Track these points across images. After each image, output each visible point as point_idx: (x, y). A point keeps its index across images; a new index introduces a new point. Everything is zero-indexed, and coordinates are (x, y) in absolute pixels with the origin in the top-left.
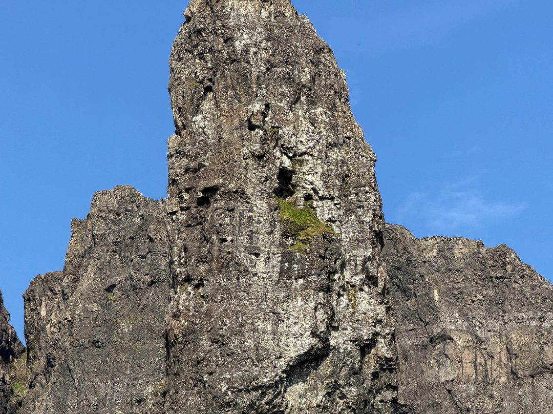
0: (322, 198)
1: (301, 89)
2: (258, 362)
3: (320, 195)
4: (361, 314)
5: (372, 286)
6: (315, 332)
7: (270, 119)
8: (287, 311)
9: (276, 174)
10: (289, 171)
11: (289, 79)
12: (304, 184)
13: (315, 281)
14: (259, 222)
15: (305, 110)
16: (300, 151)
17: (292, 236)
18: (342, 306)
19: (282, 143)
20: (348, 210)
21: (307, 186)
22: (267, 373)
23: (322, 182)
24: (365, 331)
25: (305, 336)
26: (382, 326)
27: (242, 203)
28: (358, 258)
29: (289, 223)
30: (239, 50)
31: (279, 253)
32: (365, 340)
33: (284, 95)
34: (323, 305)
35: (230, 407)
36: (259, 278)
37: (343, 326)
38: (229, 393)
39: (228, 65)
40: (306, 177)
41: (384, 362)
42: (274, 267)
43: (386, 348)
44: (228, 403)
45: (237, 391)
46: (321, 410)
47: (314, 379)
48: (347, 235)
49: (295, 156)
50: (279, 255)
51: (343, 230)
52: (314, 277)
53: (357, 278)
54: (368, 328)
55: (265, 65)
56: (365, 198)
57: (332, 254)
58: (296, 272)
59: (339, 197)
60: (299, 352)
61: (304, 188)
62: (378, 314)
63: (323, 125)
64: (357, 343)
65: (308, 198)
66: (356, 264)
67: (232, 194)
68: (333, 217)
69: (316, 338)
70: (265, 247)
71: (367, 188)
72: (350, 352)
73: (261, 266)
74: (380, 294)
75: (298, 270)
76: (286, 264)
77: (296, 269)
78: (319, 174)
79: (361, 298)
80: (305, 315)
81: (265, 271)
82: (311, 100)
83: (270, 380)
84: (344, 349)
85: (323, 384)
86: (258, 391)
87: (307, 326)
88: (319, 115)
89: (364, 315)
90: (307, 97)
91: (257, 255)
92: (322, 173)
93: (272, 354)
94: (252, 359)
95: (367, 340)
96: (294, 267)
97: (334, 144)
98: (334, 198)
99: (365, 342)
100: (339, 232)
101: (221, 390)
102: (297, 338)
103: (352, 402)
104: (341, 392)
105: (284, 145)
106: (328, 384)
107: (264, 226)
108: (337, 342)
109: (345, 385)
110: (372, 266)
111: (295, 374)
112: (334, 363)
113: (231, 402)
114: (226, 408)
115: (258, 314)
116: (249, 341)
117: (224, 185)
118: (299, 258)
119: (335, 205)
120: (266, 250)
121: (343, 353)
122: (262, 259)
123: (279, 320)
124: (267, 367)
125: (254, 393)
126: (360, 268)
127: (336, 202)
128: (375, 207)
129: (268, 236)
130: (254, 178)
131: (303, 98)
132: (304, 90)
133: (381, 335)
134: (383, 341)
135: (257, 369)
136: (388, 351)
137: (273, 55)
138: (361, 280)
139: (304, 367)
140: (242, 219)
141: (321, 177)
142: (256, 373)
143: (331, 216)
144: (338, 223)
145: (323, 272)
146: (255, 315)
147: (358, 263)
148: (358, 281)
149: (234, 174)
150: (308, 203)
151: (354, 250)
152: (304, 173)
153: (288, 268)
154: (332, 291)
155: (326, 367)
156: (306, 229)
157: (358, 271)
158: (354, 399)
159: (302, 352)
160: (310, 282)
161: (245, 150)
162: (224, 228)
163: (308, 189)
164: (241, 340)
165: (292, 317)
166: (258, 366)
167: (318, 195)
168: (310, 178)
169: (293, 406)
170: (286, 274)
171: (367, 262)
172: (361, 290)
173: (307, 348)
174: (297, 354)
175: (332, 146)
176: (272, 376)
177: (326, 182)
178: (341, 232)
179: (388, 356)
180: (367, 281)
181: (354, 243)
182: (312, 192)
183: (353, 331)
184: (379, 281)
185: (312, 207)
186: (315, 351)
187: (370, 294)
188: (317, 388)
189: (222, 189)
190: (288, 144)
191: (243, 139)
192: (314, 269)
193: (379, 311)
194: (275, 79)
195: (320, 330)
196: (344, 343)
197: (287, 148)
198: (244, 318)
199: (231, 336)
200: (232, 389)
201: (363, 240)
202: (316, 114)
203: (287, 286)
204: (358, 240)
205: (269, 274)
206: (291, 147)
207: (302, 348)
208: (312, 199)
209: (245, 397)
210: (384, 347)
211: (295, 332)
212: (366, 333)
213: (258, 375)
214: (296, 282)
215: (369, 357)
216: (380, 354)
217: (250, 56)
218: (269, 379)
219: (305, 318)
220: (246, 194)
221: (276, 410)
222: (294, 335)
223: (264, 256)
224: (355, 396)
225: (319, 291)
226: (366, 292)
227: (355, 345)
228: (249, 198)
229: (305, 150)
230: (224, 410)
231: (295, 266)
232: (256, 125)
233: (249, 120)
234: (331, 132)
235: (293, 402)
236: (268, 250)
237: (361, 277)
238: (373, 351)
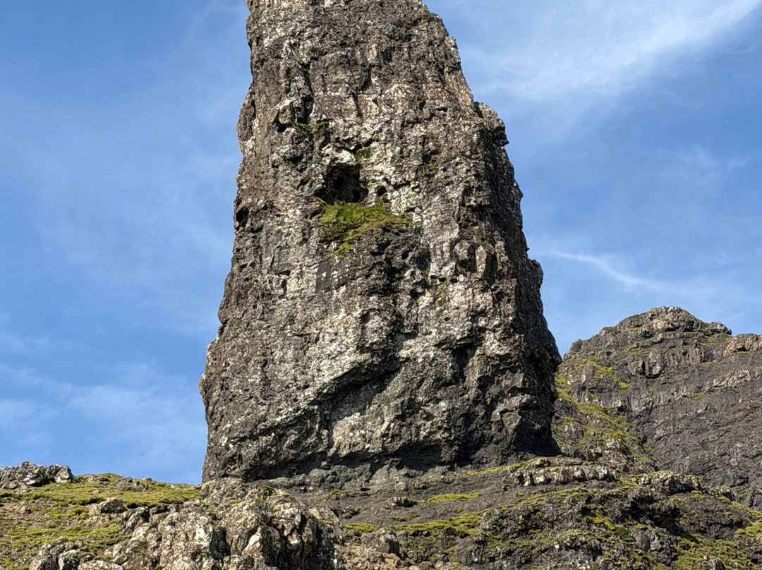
0: (397, 187)
1: (369, 71)
2: (264, 399)
3: (392, 183)
4: (453, 309)
5: (468, 273)
6: (363, 345)
7: (314, 113)
8: (322, 329)
9: (322, 174)
10: (352, 166)
11: (348, 63)
12: (373, 177)
13: (360, 285)
14: (288, 234)
15: (379, 92)
16: (364, 140)
17: (336, 239)
18: (421, 307)
19: (336, 137)
20: (431, 191)
21: (377, 178)
22: (280, 410)
23: (394, 168)
24: (456, 329)
25: (346, 353)
26: (489, 318)
27: (272, 219)
28: (444, 245)
29: (331, 225)
30: (267, 47)
31: (314, 264)
32: (458, 341)
33: (341, 83)
34: (378, 310)
35: (236, 463)
36: (288, 300)
37: (424, 330)
38: (231, 446)
39: (258, 68)
40: (376, 168)
41: (497, 362)
42: (308, 281)
43: (497, 343)
44: (230, 458)
45: (239, 441)
46: (390, 439)
47: (376, 404)
48: (429, 221)
49: (359, 146)
50: (315, 266)
51: (424, 216)
52: (359, 280)
53: (446, 268)
54: (461, 325)
55: (308, 54)
56: (453, 171)
57: (396, 247)
58: (337, 280)
59: (416, 179)
60: (336, 375)
61: (374, 181)
62: (479, 305)
63: (400, 103)
64: (444, 346)
65: (381, 191)
66: (442, 253)
67: (261, 211)
68: (411, 204)
69: (367, 352)
70: (298, 262)
71: (458, 159)
72: (433, 359)
73: (293, 285)
74: (480, 279)
75: (338, 277)
76: (324, 274)
77: (335, 277)
78: (389, 159)
79: (453, 291)
80: (346, 328)
81: (298, 289)
82: (384, 79)
83: (287, 418)
84: (423, 358)
85: (389, 406)
86: (271, 435)
87: (349, 341)
88: (394, 93)
89: (456, 311)
90: (379, 77)
91: (288, 273)
92: (392, 158)
93: (290, 386)
94: (256, 398)
95: (461, 339)
96: (333, 275)
97: (415, 121)
98: (410, 182)
99: (459, 343)
100: (420, 220)
101: (221, 444)
102: (333, 358)
103: (442, 421)
104: (425, 412)
105: (339, 138)
106: (396, 405)
107: (295, 236)
108: (412, 352)
109: (428, 402)
110: (461, 248)
111: (346, 404)
112: (407, 377)
113: (234, 456)
114: (231, 465)
115: (275, 341)
116: (254, 376)
117: (252, 204)
118: (338, 262)
119: (413, 189)
120: (299, 264)
121: (421, 363)
122: (293, 276)
123: (309, 342)
124: (279, 402)
125: (264, 438)
126: (447, 255)
127: (412, 186)
128: (468, 179)
129: (301, 247)
130: (287, 185)
131: (373, 80)
132: (373, 69)
133: (488, 329)
134: (492, 336)
135: (264, 407)
136: (501, 346)
137: (321, 42)
138: (452, 269)
139: (360, 392)
140: (269, 237)
141: (391, 162)
142: (263, 413)
143: (409, 204)
144: (418, 210)
145: (375, 271)
146: (272, 344)
147: (444, 250)
148: (449, 272)
149: (262, 188)
150: (382, 197)
151: (439, 235)
152: (372, 164)
153: (326, 278)
154: (399, 292)
155: (396, 385)
156: (359, 226)
157: (446, 260)
158: (442, 416)
159: (340, 373)
160: (355, 287)
161: (275, 157)
162: (243, 253)
163: (379, 181)
164: (244, 378)
165: (328, 335)
166: (265, 404)
167: (390, 185)
168: (379, 167)
169: (340, 444)
170: (324, 286)
171: (455, 245)
172: (454, 281)
173: (348, 366)
174: (332, 377)
175: (413, 123)
176: (288, 412)
177: (400, 166)
178: (422, 219)
179: (502, 353)
180: (459, 269)
181: (438, 227)
182: (384, 184)
183: (439, 333)
184: (478, 264)
185: (387, 201)
186: (367, 369)
187: (467, 283)
188: (383, 413)
189: (251, 210)
190: (345, 136)
191: (272, 145)
192: (360, 269)
193: (481, 301)
194: (327, 67)
195: (370, 342)
196: (423, 351)
197: (344, 140)
198: (251, 350)
199: (234, 376)
200: (233, 440)
201: (447, 220)
202: (390, 94)
203: (323, 300)
204: (442, 223)
205: (303, 292)
206: (349, 139)
207: (340, 369)
208: (386, 191)
209: (250, 445)
210: (493, 343)
211: (331, 351)
212: (457, 331)
213: (266, 415)
214: (338, 292)
215: (473, 360)
216: (488, 353)
217: (284, 49)
218: (284, 416)
219: (347, 332)
220: (275, 207)
221: (310, 453)
222: (329, 355)
223: (294, 273)
224: (445, 412)
225: (370, 295)
226: (461, 282)
227: (443, 350)
228: (280, 210)
229: (369, 137)
230: (228, 468)
231: (335, 272)
232: (285, 124)
233: (276, 121)
234: (410, 108)
235: (341, 437)
236: (301, 263)
237: (451, 266)
238: (478, 352)
